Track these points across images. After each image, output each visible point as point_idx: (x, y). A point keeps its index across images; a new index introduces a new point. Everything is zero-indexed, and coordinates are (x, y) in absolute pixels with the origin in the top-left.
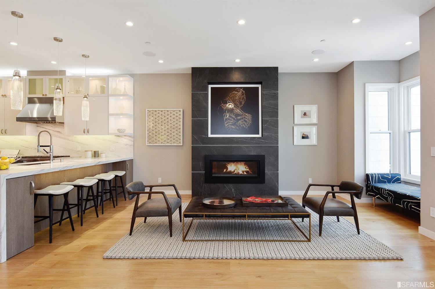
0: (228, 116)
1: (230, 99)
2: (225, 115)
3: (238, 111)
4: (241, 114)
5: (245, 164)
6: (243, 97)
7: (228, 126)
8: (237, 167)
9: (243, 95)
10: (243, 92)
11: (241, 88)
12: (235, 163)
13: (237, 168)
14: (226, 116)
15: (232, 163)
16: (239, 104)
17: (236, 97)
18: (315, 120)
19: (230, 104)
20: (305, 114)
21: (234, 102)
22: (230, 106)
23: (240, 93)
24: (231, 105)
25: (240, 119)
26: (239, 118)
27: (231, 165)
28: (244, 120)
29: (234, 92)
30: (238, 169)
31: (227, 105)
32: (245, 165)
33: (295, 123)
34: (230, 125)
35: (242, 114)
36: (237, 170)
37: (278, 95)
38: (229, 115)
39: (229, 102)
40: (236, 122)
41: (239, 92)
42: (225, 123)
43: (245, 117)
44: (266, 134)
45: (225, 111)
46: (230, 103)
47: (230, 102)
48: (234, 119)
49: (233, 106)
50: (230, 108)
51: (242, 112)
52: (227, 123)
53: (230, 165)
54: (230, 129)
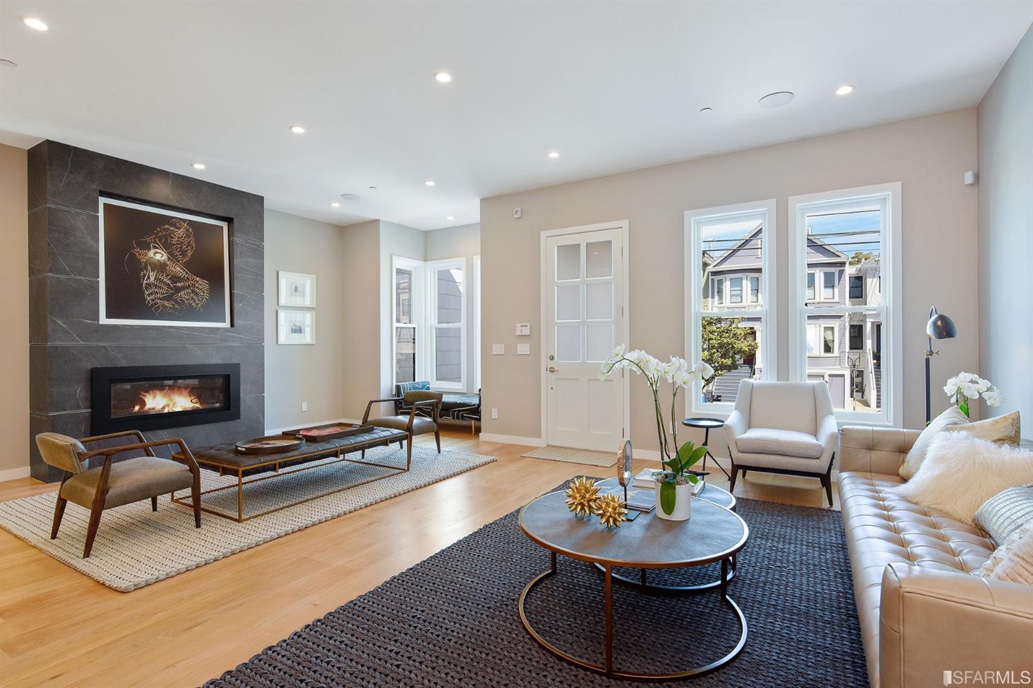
0: (152, 279)
1: (157, 240)
2: (144, 275)
3: (178, 270)
4: (185, 276)
5: (191, 394)
6: (190, 242)
7: (153, 300)
8: (171, 400)
9: (188, 236)
10: (187, 230)
11: (184, 220)
12: (165, 392)
13: (170, 403)
14: (149, 277)
15: (158, 392)
16: (180, 255)
17: (173, 238)
18: (308, 302)
19: (157, 253)
20: (296, 289)
21: (167, 247)
22: (158, 257)
23: (181, 232)
24: (161, 255)
25: (183, 288)
26: (179, 284)
27: (155, 397)
28: (193, 292)
29: (166, 226)
30: (174, 404)
31: (151, 253)
32: (190, 396)
33: (280, 304)
34: (159, 299)
35: (187, 278)
36: (171, 406)
37: (263, 249)
38: (156, 275)
39: (155, 247)
40: (173, 294)
41: (179, 228)
42: (147, 293)
43: (193, 285)
44: (241, 322)
45: (146, 265)
46: (157, 250)
47: (157, 248)
48: (168, 285)
49: (165, 257)
50: (158, 261)
51: (187, 273)
52: (152, 293)
53: (152, 395)
54: (159, 307)
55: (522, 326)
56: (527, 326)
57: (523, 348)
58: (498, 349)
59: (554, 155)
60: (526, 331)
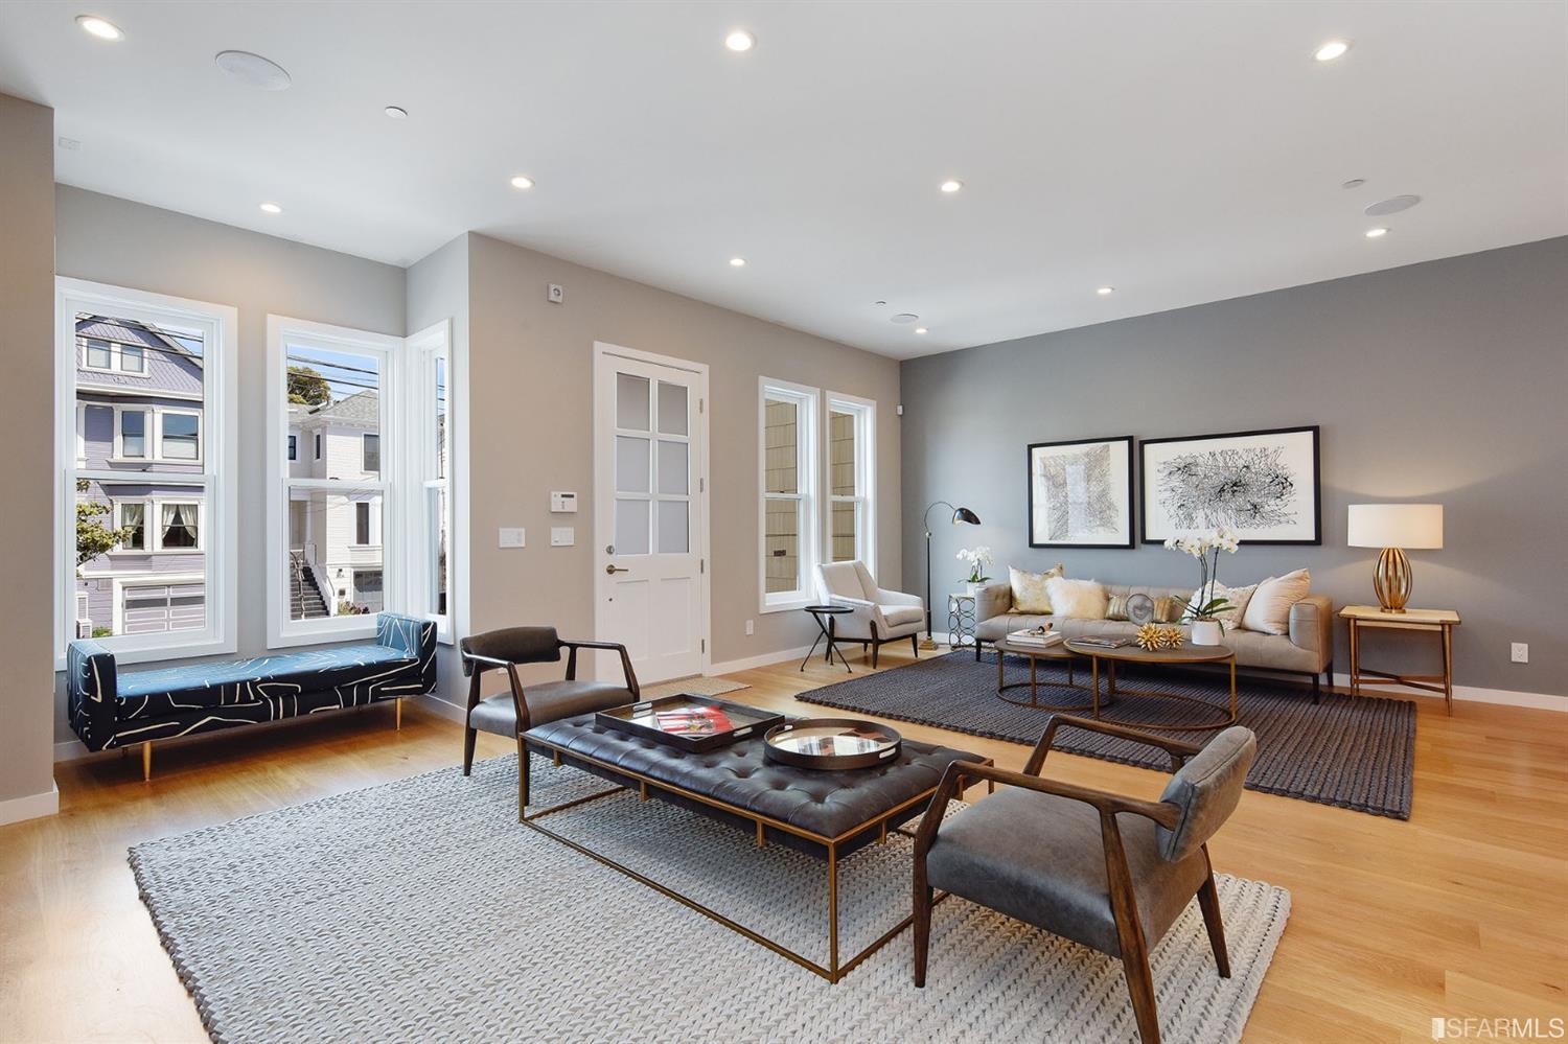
55: (563, 496)
56: (572, 496)
57: (563, 536)
58: (511, 537)
59: (737, 262)
60: (571, 505)
